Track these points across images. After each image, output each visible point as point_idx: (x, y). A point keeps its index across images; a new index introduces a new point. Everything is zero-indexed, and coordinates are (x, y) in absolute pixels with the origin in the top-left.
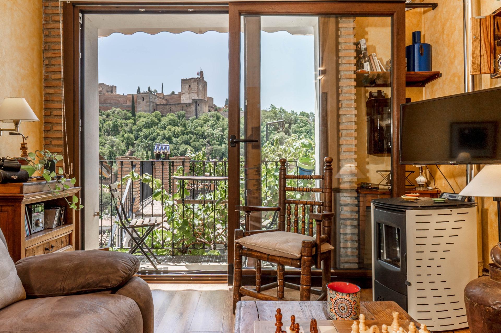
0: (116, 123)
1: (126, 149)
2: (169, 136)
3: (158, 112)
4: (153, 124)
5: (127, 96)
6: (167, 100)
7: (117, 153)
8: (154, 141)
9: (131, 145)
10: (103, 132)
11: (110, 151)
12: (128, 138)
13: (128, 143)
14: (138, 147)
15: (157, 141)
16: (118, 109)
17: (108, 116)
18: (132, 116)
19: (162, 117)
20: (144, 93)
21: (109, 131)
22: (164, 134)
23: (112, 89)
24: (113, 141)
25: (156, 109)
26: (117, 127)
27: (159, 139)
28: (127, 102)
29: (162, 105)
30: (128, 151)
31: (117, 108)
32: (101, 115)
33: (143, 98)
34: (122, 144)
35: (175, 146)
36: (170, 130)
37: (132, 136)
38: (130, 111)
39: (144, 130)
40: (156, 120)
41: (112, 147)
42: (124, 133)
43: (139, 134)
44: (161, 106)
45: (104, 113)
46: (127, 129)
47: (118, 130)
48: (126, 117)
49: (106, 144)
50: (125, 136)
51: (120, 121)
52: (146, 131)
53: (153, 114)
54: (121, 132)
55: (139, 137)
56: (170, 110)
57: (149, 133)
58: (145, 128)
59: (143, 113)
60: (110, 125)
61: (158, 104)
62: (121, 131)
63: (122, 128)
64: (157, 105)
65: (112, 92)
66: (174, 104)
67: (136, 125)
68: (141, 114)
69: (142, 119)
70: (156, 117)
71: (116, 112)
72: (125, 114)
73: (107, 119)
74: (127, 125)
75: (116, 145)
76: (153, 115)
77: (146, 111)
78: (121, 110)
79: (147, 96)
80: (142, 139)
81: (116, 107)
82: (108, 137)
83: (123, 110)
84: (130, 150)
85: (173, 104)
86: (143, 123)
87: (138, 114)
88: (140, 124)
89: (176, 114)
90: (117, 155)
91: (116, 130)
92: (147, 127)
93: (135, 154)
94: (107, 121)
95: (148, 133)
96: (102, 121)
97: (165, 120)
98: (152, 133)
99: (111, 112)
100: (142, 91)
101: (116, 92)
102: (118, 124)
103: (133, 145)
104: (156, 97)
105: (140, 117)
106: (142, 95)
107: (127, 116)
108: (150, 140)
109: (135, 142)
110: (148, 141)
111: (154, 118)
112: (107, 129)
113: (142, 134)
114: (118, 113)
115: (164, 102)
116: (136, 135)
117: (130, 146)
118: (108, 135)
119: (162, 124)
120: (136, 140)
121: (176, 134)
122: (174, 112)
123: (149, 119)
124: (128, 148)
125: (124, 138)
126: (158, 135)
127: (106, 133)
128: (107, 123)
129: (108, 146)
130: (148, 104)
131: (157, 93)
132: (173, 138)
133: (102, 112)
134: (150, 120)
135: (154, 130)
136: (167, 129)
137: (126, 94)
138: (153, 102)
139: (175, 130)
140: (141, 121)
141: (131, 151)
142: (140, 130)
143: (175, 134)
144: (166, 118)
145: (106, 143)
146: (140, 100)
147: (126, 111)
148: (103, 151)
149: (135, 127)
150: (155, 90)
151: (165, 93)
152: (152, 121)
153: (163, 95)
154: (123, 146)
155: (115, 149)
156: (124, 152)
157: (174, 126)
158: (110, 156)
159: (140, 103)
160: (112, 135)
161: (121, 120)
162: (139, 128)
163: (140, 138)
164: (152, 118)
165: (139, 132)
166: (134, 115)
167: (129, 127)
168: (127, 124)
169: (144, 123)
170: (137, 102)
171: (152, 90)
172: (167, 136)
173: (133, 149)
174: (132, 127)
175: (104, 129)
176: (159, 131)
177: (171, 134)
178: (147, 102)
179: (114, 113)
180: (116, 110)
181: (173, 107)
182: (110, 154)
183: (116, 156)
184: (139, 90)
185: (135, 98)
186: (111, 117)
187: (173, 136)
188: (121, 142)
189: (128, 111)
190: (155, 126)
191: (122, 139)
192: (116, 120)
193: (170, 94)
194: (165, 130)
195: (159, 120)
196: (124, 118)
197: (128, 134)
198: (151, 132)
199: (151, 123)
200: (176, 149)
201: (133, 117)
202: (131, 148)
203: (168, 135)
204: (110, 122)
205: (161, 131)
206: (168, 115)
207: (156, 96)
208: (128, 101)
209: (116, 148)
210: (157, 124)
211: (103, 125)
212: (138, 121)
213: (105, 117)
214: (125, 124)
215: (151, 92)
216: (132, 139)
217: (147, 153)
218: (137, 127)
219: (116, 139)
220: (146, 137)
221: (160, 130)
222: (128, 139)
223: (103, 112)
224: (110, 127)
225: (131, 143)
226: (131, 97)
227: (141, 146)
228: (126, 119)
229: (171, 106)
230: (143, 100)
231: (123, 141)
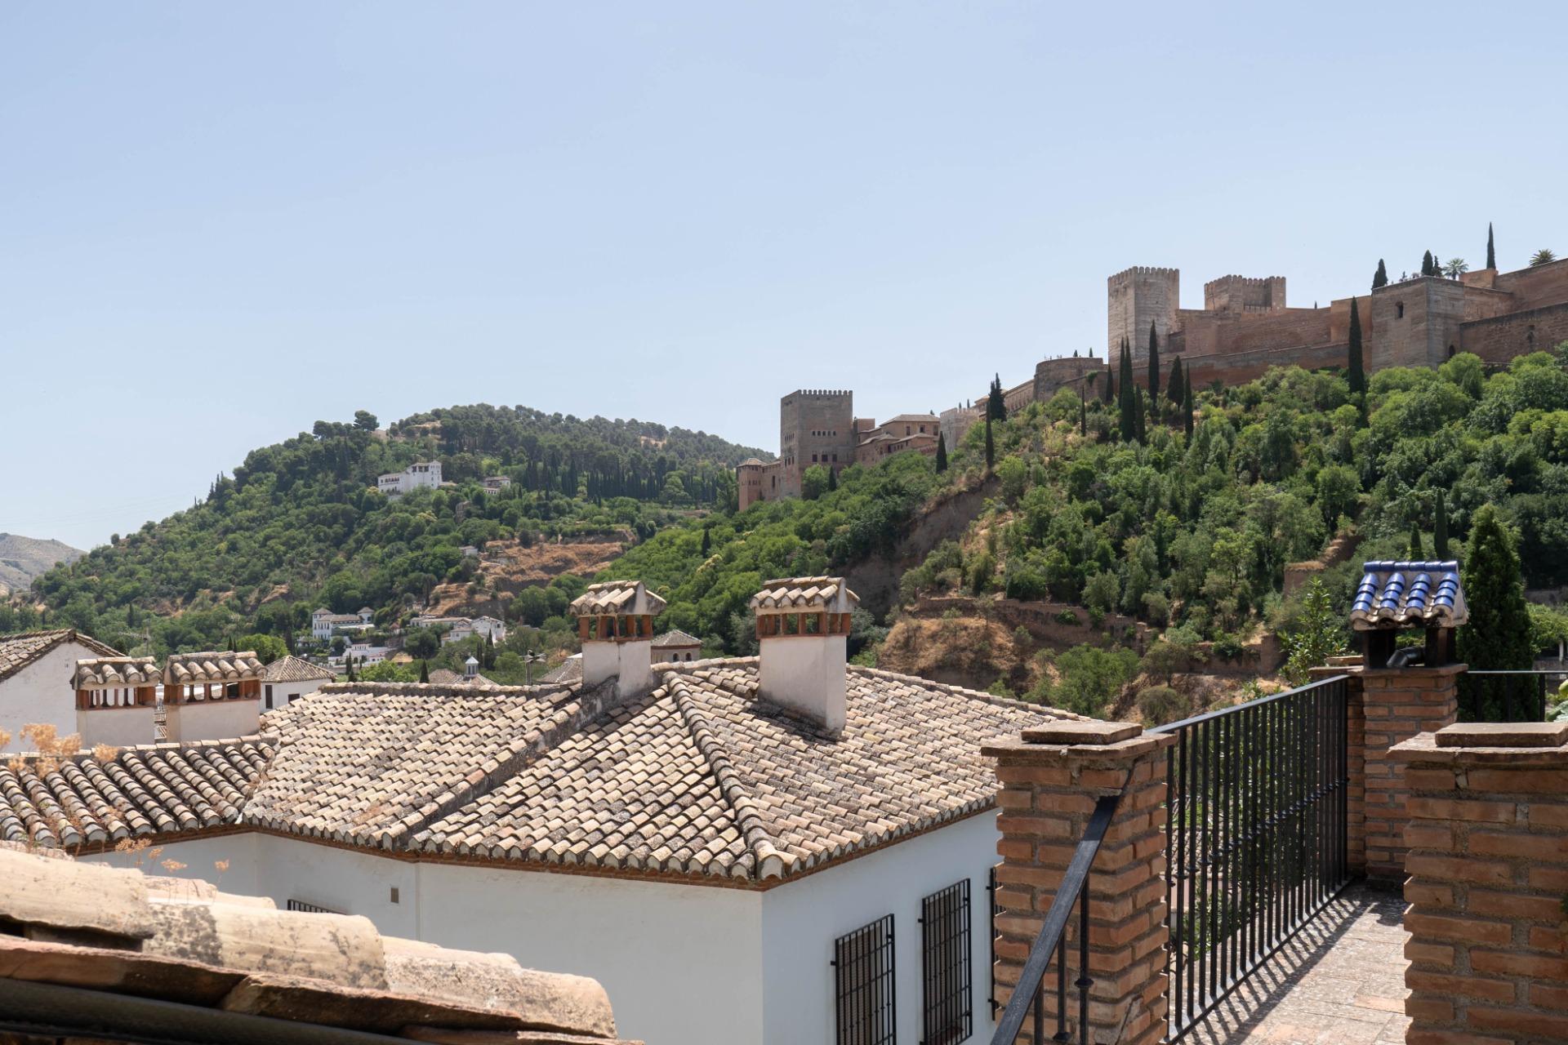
0: (1282, 428)
1: (1323, 530)
2: (1520, 458)
3: (1466, 357)
4: (1444, 411)
5: (1327, 310)
6: (1511, 295)
7: (1286, 550)
8: (1449, 488)
9: (1347, 514)
10: (1231, 468)
11: (1258, 544)
12: (1333, 485)
13: (1333, 506)
14: (1378, 517)
15: (1462, 485)
16: (1292, 371)
17: (1252, 402)
18: (1352, 390)
19: (1488, 375)
20: (1405, 284)
21: (1255, 461)
22: (1498, 449)
23: (1271, 289)
24: (1272, 502)
25: (1457, 345)
26: (1288, 442)
27: (1471, 477)
28: (1329, 334)
29: (1489, 321)
30: (1333, 537)
31: (1285, 365)
32: (1225, 404)
33: (1401, 307)
34: (1306, 511)
35: (1553, 499)
36: (1526, 429)
37: (1349, 473)
38: (1343, 370)
39: (1404, 442)
40: (1460, 394)
41: (1268, 526)
42: (1316, 466)
43: (1383, 463)
44: (1484, 329)
45: (1235, 394)
46: (1329, 446)
47: (1290, 455)
48: (1326, 397)
49: (1243, 518)
50: (1319, 478)
51: (1301, 417)
52: (1411, 447)
53: (1443, 367)
54: (1305, 462)
55: (1383, 475)
56: (1530, 338)
57: (1427, 454)
58: (1410, 436)
59: (1399, 371)
60: (1259, 439)
61: (1470, 319)
62: (1306, 456)
63: (1307, 445)
64: (1466, 326)
65: (1267, 302)
66: (1549, 310)
67: (1367, 426)
68: (1390, 376)
69: (1397, 397)
70: (1457, 381)
71: (1284, 384)
72: (1322, 385)
73: (1250, 416)
74: (1329, 431)
75: (1281, 518)
76: (1445, 374)
77: (1411, 362)
78: (1304, 373)
79: (1418, 293)
80: (1393, 483)
81: (1285, 360)
82: (1253, 489)
83: (1314, 372)
84: (1340, 532)
85: (1541, 311)
86: (1398, 413)
87: (1375, 378)
88: (1386, 419)
89: (1557, 354)
90: (1287, 556)
91: (1283, 454)
92: (1414, 427)
93: (1365, 547)
94: (1247, 423)
95: (1420, 453)
96: (1229, 427)
97: (1501, 387)
98: (1439, 454)
99: (1263, 384)
100: (1393, 278)
101: (1283, 299)
102: (1290, 431)
103: (1354, 510)
104: (1459, 291)
105: (1385, 388)
106: (1396, 292)
107: (1330, 392)
108: (1431, 483)
109: (1363, 497)
110: (1421, 489)
111: (1450, 387)
112: (1248, 455)
113: (1393, 460)
114: (1292, 386)
115: (1499, 307)
116: (1368, 466)
117: (1342, 516)
118: (1253, 481)
119: (1486, 406)
120: (1366, 490)
121: (1555, 443)
122: (1549, 345)
123: (1428, 394)
124: (1333, 527)
125: (1316, 487)
126: (1468, 458)
127: (1246, 474)
128: (1248, 430)
129: (1252, 524)
130: (1422, 326)
131: (1463, 275)
132: (1542, 464)
133: (1227, 392)
134: (1429, 396)
135: (1448, 436)
136: (1513, 425)
137: (1325, 304)
138: (1446, 317)
139: (1552, 427)
140: (1389, 405)
141: (1345, 537)
142: (1386, 444)
143: (1550, 447)
144: (1510, 378)
145: (1243, 513)
146: (1389, 318)
147: (1324, 375)
148: (1233, 545)
149: (1365, 432)
150: (1456, 262)
151: (1502, 268)
152: (1443, 398)
153: (1496, 277)
154: (1311, 517)
155: (1277, 533)
156: (1317, 543)
157: (1549, 410)
158: (1260, 565)
159: (1384, 330)
160: (1267, 480)
161: (1302, 413)
162: (1380, 435)
163: (1383, 482)
164: (1441, 384)
165: (1382, 456)
166: (1358, 382)
167: (1337, 436)
168: (1329, 425)
169: (1402, 413)
170: (1371, 327)
171: (1441, 265)
172: (1511, 460)
173: (1353, 527)
174: (1350, 434)
175: (1234, 457)
176: (1472, 442)
177: (1531, 445)
178: (1416, 321)
179: (1274, 386)
180: (1283, 376)
181: (1544, 324)
182: (1261, 555)
183: (1283, 561)
184: (1380, 277)
185: (1363, 313)
186: (1263, 404)
187: (1545, 456)
188: (1301, 501)
189: (1334, 370)
190: (1452, 419)
191: (1310, 489)
192: (1284, 414)
193: (1526, 265)
194: (1503, 430)
195: (1476, 392)
196: (1317, 404)
197: (1335, 467)
198: (1433, 449)
199: (1434, 412)
200: (1558, 516)
201: (1357, 395)
202: (1346, 525)
203: (1518, 453)
204: (1258, 426)
205: (1483, 438)
206: (1519, 364)
207: (1461, 284)
208: (1333, 331)
209: (1285, 528)
210: (1465, 411)
211: (1230, 442)
212: (1378, 406)
213: (1238, 408)
214: (1319, 426)
215: (1438, 271)
216: (1349, 487)
217: (1416, 542)
218: (1374, 434)
219: (1281, 494)
220: (1411, 473)
221: (1477, 436)
222: (1331, 490)
223: (1232, 389)
224: (1260, 446)
225: (1346, 505)
226: (1348, 309)
227: (1391, 514)
228: (1325, 405)
229: (1530, 321)
230: (1401, 316)
231: (1311, 500)
